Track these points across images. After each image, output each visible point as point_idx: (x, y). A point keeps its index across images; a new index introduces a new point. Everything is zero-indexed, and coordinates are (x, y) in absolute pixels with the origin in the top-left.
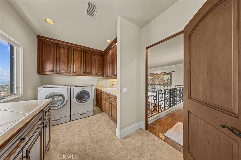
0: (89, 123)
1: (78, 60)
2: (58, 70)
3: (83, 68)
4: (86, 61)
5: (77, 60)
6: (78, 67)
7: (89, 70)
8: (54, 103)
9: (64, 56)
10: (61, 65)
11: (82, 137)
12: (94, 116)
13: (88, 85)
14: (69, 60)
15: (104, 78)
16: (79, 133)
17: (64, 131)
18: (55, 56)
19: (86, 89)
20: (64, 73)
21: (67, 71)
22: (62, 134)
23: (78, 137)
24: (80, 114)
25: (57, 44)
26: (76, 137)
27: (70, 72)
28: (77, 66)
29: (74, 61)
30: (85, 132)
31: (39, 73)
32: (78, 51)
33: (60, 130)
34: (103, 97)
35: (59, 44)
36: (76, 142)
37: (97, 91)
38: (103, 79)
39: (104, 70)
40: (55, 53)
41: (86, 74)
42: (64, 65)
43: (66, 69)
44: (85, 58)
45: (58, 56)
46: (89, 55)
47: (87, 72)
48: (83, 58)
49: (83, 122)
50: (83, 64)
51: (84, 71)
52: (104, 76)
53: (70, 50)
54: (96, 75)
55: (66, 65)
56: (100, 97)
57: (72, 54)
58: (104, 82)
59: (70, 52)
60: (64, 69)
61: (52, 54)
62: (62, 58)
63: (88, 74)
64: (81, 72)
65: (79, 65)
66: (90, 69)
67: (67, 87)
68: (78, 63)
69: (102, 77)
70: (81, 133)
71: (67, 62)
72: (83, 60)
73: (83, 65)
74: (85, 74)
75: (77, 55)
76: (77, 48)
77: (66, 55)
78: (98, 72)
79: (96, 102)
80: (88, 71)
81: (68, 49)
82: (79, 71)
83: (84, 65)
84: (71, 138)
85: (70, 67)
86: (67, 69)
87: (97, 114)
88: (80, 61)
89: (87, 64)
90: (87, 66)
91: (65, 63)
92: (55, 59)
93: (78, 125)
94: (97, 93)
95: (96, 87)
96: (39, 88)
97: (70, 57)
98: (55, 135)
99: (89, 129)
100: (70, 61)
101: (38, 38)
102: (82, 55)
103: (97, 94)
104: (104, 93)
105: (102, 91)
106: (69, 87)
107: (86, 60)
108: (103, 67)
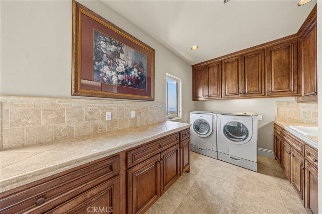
0: (242, 179)
1: (232, 76)
2: (207, 95)
3: (240, 87)
4: (246, 73)
5: (230, 76)
6: (232, 86)
7: (252, 87)
8: (202, 131)
9: (214, 77)
10: (210, 88)
11: (222, 189)
12: (257, 173)
13: (245, 114)
14: (219, 80)
15: (300, 99)
16: (220, 180)
17: (206, 165)
18: (205, 80)
19: (240, 120)
20: (214, 97)
21: (217, 95)
22: (203, 167)
23: (217, 183)
24: (231, 157)
25: (206, 66)
26: (214, 182)
27: (221, 95)
28: (230, 85)
29: (226, 79)
30: (229, 186)
31: (194, 100)
32: (232, 62)
33: (203, 162)
34: (286, 145)
35: (208, 65)
36: (212, 188)
37: (275, 128)
38: (298, 102)
39: (299, 79)
40: (205, 77)
41: (247, 95)
42: (214, 87)
43: (215, 93)
44: (243, 69)
45: (207, 79)
46: (253, 60)
47: (248, 92)
48: (240, 71)
49: (233, 171)
50: (240, 79)
51: (243, 90)
52: (301, 96)
53: (221, 66)
54: (272, 94)
55: (216, 87)
56: (281, 142)
57: (223, 70)
58: (302, 110)
59: (220, 69)
60: (213, 92)
61: (202, 79)
62: (212, 80)
63: (250, 95)
64: (237, 93)
65: (234, 83)
66: (254, 86)
67: (213, 114)
68: (231, 81)
69: (294, 97)
70: (223, 183)
71: (217, 84)
72: (240, 73)
73: (240, 82)
74: (244, 95)
75: (231, 68)
76: (230, 59)
77: (216, 75)
78: (276, 87)
79: (274, 151)
80: (249, 89)
81: (218, 66)
82: (233, 92)
83: (243, 80)
84: (209, 178)
85: (220, 88)
86: (217, 92)
87: (268, 175)
88: (234, 76)
89: (248, 77)
90: (248, 81)
91: (215, 85)
92: (205, 83)
93: (224, 171)
94: (275, 132)
95: (274, 120)
96: (190, 114)
97: (220, 75)
98: (198, 164)
99: (237, 188)
100: (221, 80)
101: (192, 68)
102: (238, 66)
103: (276, 135)
104: (289, 136)
105: (285, 130)
106: (215, 115)
107: (246, 71)
108: (298, 72)
